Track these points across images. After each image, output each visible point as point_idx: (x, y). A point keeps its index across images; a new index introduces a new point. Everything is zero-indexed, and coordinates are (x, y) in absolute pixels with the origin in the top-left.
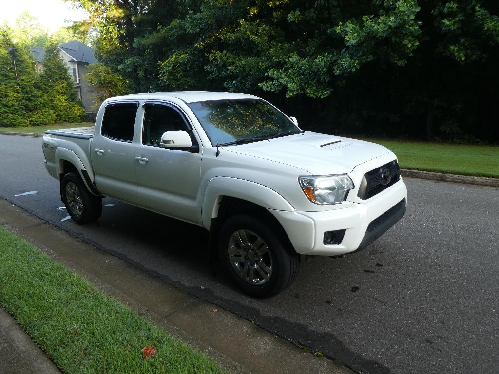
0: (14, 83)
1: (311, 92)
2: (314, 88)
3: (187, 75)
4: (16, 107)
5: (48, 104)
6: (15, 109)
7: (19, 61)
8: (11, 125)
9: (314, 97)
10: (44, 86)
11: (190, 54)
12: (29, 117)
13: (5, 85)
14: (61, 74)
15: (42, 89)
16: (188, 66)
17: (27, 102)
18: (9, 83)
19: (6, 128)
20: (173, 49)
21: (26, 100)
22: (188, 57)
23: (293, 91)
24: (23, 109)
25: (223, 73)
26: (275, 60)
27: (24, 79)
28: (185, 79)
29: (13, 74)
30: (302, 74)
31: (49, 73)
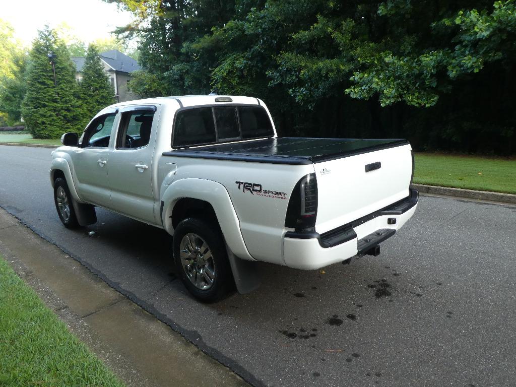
0: (53, 91)
1: (412, 100)
2: (417, 94)
3: (243, 82)
4: (55, 118)
5: (87, 115)
6: (53, 119)
7: (58, 68)
8: (48, 137)
9: (417, 105)
10: (83, 95)
11: (248, 59)
12: (67, 128)
13: (44, 93)
14: (102, 83)
15: (81, 99)
16: (245, 73)
17: (66, 113)
18: (48, 92)
19: (43, 140)
20: (227, 53)
21: (65, 110)
22: (245, 61)
23: (389, 98)
24: (61, 120)
25: (288, 80)
26: (361, 62)
27: (63, 87)
28: (241, 87)
29: (52, 82)
30: (399, 77)
31: (89, 82)
